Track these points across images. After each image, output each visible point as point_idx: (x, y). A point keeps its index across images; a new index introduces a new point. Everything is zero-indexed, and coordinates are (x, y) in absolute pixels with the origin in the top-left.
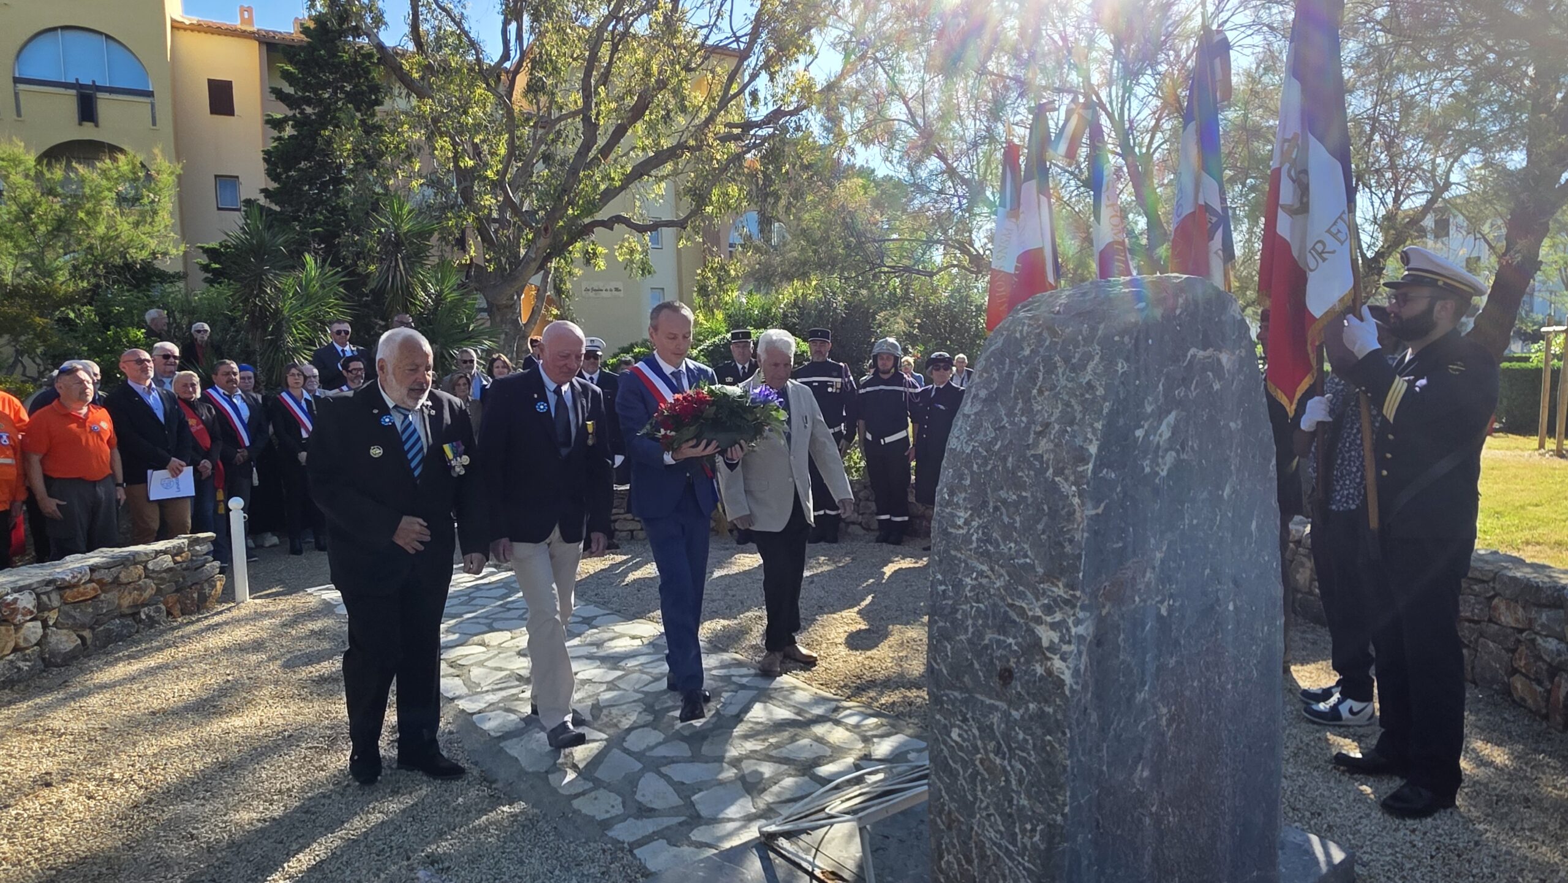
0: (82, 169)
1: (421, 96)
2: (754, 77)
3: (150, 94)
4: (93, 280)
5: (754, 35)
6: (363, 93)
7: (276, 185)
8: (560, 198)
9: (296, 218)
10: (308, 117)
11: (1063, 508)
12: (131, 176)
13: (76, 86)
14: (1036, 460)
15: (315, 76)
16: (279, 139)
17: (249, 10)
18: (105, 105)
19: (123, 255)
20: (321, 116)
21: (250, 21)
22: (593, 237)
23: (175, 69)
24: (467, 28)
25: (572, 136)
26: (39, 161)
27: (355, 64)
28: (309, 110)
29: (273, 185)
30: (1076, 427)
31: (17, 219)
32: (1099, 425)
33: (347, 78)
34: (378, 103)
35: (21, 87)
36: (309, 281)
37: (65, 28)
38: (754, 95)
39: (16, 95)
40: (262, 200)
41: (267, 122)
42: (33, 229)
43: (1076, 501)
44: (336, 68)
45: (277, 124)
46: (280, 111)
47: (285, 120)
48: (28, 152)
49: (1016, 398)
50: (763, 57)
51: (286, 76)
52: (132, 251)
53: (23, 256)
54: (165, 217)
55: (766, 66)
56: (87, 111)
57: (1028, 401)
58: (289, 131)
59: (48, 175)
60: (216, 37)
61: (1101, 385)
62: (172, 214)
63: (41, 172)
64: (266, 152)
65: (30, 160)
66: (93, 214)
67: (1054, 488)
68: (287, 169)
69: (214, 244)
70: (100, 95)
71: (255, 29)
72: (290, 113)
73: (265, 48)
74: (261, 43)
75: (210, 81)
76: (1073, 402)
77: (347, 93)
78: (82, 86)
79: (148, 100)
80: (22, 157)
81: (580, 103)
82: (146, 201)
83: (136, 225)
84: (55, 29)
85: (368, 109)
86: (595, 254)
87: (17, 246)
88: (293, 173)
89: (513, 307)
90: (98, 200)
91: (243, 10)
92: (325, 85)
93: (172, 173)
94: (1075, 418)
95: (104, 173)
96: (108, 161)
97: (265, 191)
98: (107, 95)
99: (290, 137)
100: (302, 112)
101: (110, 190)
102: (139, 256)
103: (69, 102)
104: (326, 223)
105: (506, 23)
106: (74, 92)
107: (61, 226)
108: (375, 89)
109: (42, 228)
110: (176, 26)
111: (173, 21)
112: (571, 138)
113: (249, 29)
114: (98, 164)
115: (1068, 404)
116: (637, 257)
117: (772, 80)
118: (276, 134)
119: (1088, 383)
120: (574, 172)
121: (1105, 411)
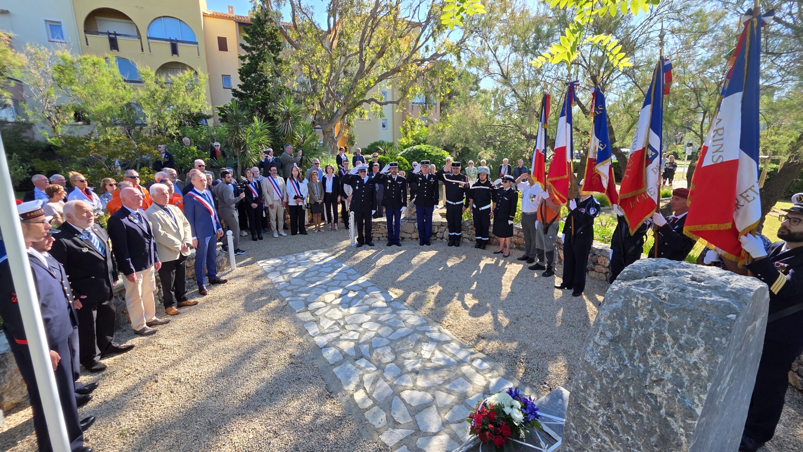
0: (173, 77)
1: (297, 48)
2: (427, 39)
3: (196, 43)
4: (179, 120)
5: (428, 21)
6: (274, 46)
7: (243, 83)
8: (350, 91)
9: (251, 96)
10: (254, 55)
11: (674, 440)
12: (190, 79)
13: (171, 40)
14: (652, 398)
15: (256, 39)
16: (244, 64)
17: (232, 7)
18: (181, 47)
19: (189, 111)
20: (259, 55)
21: (232, 12)
22: (363, 106)
23: (205, 32)
24: (314, 21)
25: (354, 63)
26: (156, 74)
27: (271, 34)
28: (254, 52)
29: (242, 83)
30: (684, 390)
31: (150, 96)
32: (704, 397)
33: (268, 39)
34: (280, 50)
35: (150, 40)
36: (256, 128)
37: (164, 17)
38: (427, 48)
39: (149, 44)
40: (239, 90)
41: (239, 57)
42: (155, 101)
43: (683, 439)
44: (264, 35)
45: (242, 58)
46: (244, 53)
47: (246, 56)
48: (152, 71)
49: (634, 348)
50: (431, 31)
51: (245, 38)
52: (192, 109)
53: (154, 111)
54: (203, 96)
55: (432, 35)
56: (175, 51)
57: (644, 354)
58: (247, 61)
59: (160, 80)
60: (219, 20)
61: (706, 369)
62: (206, 94)
63: (157, 79)
64: (240, 70)
65: (153, 74)
66: (177, 95)
67: (666, 424)
68: (247, 77)
69: (222, 106)
70: (178, 44)
71: (234, 15)
72: (247, 54)
73: (238, 24)
74: (236, 22)
75: (219, 38)
76: (681, 370)
77: (269, 46)
78: (172, 40)
79: (195, 45)
80: (150, 73)
81: (358, 49)
82: (196, 89)
83: (193, 99)
84: (161, 17)
85: (276, 52)
86: (363, 113)
87: (151, 107)
88: (249, 78)
89: (331, 131)
90: (178, 89)
91: (229, 7)
92: (260, 43)
93: (205, 78)
94: (683, 383)
95: (180, 78)
96: (181, 74)
97: (239, 86)
98: (181, 44)
99: (248, 64)
100: (252, 54)
101: (182, 85)
102: (195, 111)
103: (167, 47)
104: (262, 99)
105: (329, 17)
106: (169, 42)
107: (166, 101)
108: (279, 44)
109: (159, 100)
110: (205, 15)
111: (204, 13)
112: (354, 64)
113: (231, 15)
114: (178, 75)
115: (677, 371)
116: (379, 110)
117: (434, 41)
118: (242, 62)
119: (695, 363)
120: (355, 81)
121: (708, 389)
